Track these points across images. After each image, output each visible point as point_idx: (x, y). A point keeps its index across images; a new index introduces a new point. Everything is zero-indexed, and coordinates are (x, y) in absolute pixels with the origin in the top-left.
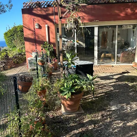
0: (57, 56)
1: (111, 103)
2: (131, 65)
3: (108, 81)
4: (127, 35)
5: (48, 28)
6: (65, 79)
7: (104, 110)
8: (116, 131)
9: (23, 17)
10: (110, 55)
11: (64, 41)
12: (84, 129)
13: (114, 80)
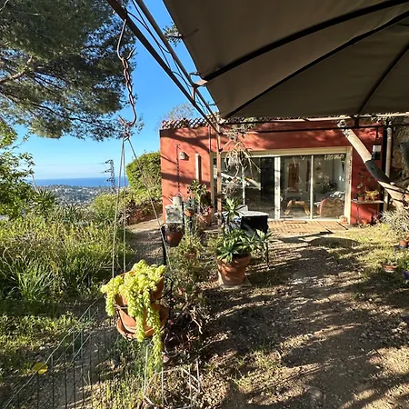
0: (213, 202)
1: (295, 275)
2: (338, 220)
3: (295, 245)
4: (333, 170)
5: (200, 158)
6: (225, 235)
7: (282, 284)
8: (296, 309)
9: (161, 142)
10: (302, 203)
11: (224, 179)
12: (250, 305)
13: (305, 244)
